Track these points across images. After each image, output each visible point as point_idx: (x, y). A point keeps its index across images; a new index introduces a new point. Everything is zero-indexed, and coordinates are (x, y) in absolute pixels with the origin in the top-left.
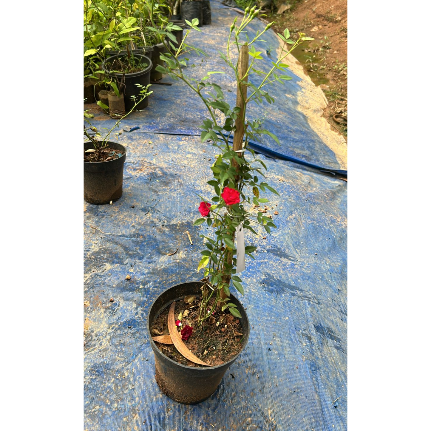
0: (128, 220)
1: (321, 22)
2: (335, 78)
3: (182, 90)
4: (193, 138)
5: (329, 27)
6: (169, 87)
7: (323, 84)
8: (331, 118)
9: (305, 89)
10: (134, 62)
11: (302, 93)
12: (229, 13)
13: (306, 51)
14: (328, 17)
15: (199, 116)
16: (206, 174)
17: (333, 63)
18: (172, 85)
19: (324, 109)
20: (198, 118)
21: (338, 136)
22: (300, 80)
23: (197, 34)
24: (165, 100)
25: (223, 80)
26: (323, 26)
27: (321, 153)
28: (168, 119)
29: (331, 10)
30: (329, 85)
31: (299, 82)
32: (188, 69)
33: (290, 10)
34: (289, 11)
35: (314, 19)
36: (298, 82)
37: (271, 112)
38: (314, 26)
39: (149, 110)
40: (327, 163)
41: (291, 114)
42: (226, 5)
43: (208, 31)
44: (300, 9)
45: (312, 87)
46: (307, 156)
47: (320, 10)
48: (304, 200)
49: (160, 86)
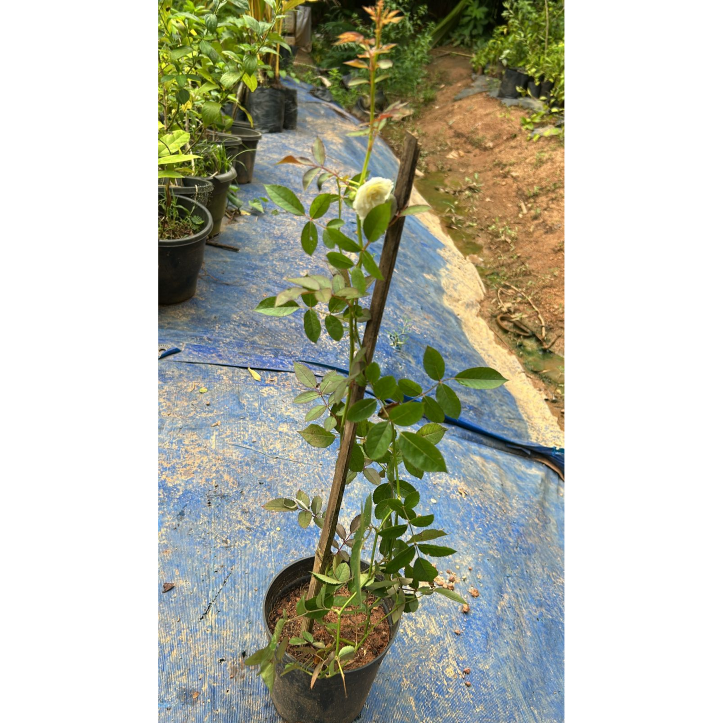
1: (461, 145)
2: (491, 246)
3: (258, 263)
4: (287, 379)
5: (475, 156)
6: (234, 254)
7: (474, 253)
8: (494, 320)
9: (450, 263)
10: (176, 214)
11: (447, 272)
12: (322, 112)
13: (442, 190)
14: (472, 139)
15: (293, 324)
16: (322, 480)
17: (486, 219)
18: (240, 251)
19: (481, 302)
20: (291, 327)
21: (509, 357)
22: (442, 246)
23: (275, 146)
24: (227, 285)
26: (465, 152)
27: (495, 400)
28: (235, 329)
29: (477, 129)
30: (483, 256)
31: (441, 249)
32: (265, 216)
33: (413, 117)
34: (411, 119)
35: (450, 138)
36: (438, 250)
37: (411, 315)
38: (451, 149)
39: (196, 304)
40: (507, 421)
41: (439, 317)
42: (317, 97)
43: (292, 141)
44: (428, 117)
45: (460, 260)
46: (476, 406)
47: (460, 126)
48: (513, 548)
49: (217, 250)
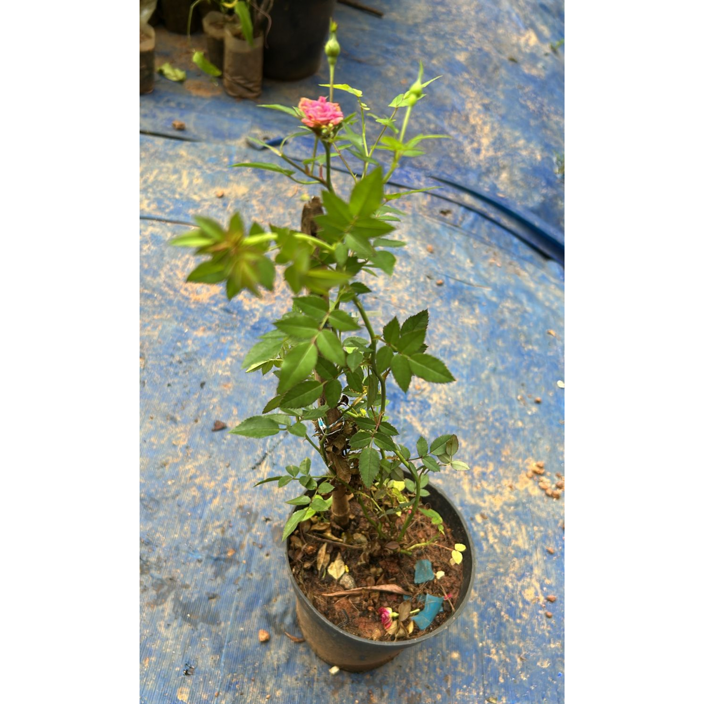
0: (206, 485)
6: (376, 20)
18: (385, 17)
24: (360, 62)
25: (502, 22)
